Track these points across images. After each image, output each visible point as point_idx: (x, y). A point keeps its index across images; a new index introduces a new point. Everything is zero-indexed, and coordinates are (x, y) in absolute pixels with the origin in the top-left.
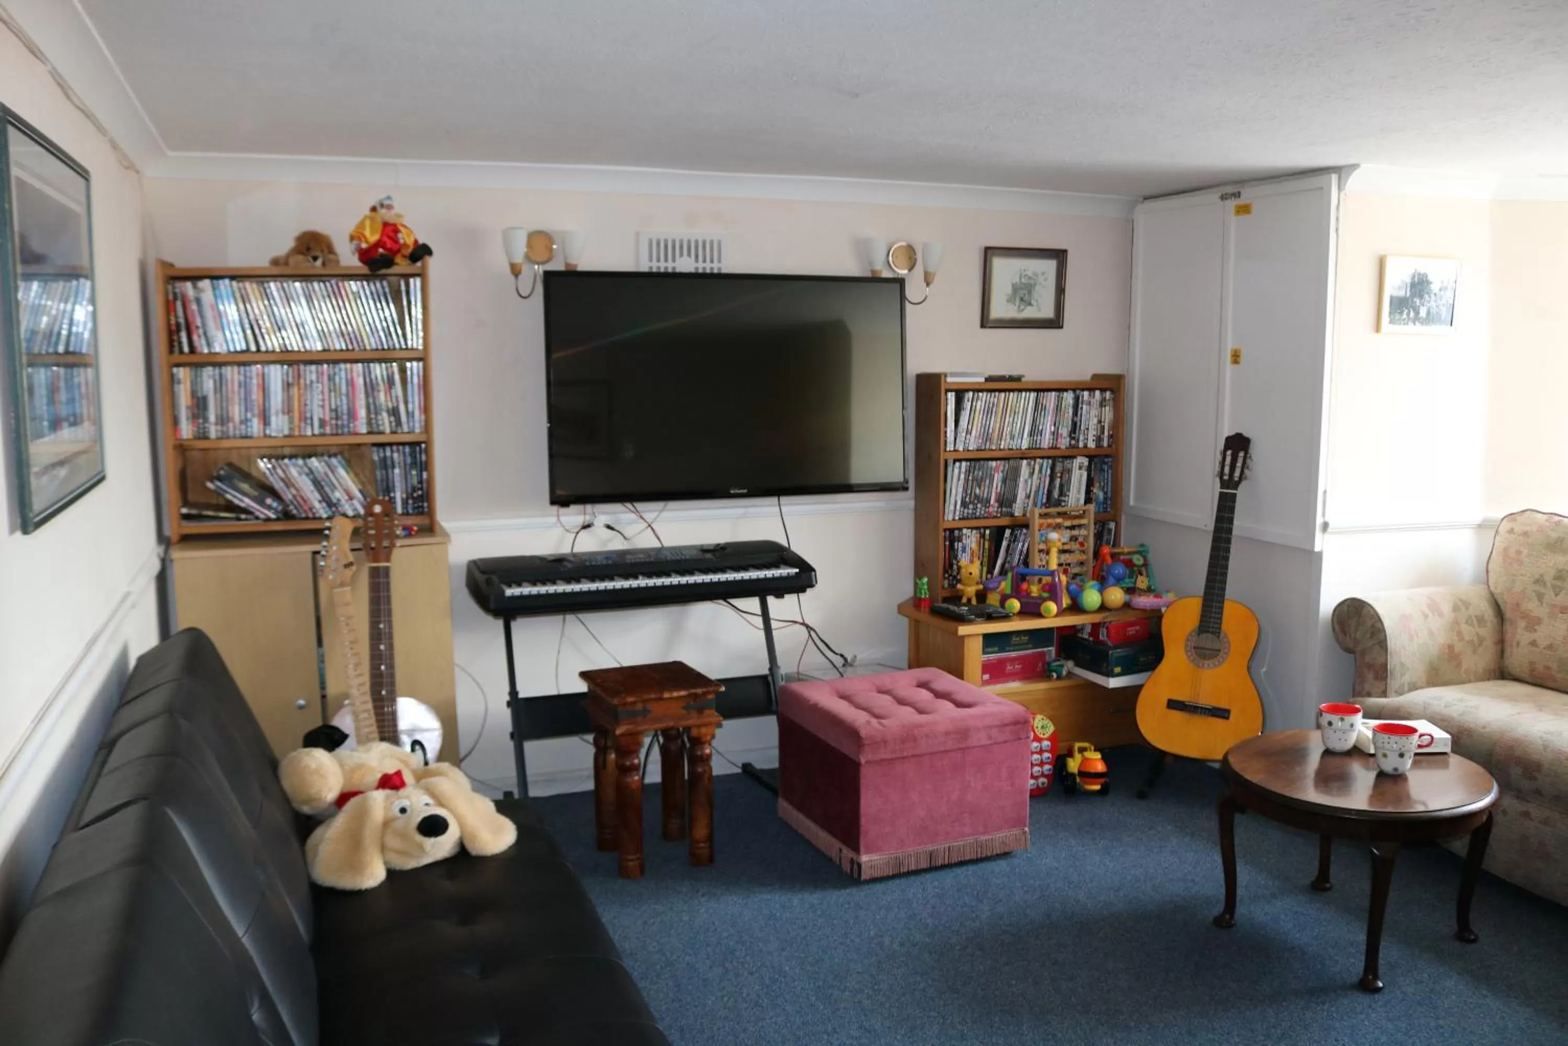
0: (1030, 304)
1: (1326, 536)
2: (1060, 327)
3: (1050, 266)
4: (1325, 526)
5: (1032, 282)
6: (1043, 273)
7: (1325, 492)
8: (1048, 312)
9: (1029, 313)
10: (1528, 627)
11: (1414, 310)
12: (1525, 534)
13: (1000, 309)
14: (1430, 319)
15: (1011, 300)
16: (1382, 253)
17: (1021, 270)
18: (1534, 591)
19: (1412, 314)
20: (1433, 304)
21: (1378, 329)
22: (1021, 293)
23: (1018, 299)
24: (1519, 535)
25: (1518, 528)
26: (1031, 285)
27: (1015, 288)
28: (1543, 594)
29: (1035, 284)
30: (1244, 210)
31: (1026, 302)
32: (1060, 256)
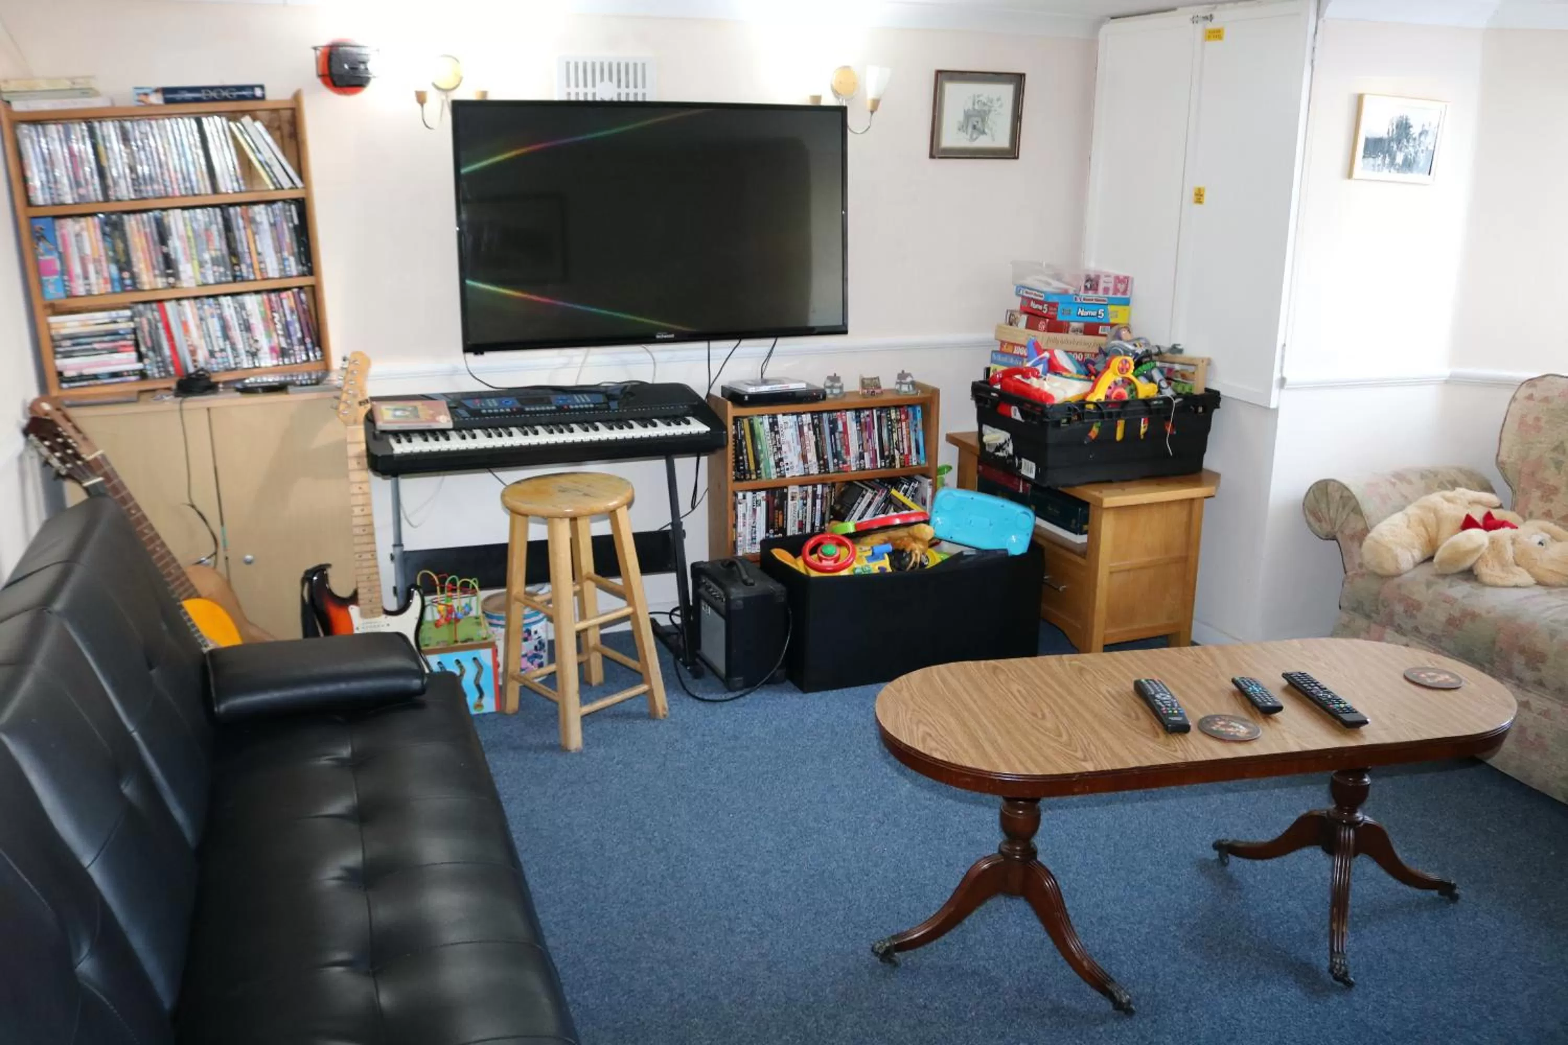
0: (983, 132)
1: (1283, 391)
2: (1016, 158)
3: (1007, 91)
4: (1283, 381)
5: (986, 108)
6: (999, 100)
7: (1284, 345)
8: (1003, 142)
9: (983, 142)
10: (1542, 497)
11: (1390, 155)
12: (1546, 400)
13: (951, 138)
14: (1408, 165)
15: (962, 128)
16: (1360, 92)
17: (974, 96)
18: (1551, 458)
19: (1387, 160)
20: (1411, 149)
21: (1350, 175)
22: (974, 120)
23: (970, 129)
24: (1540, 401)
25: (1538, 393)
26: (985, 111)
27: (968, 116)
28: (1562, 462)
29: (990, 111)
30: (1216, 34)
31: (978, 130)
32: (1018, 80)
